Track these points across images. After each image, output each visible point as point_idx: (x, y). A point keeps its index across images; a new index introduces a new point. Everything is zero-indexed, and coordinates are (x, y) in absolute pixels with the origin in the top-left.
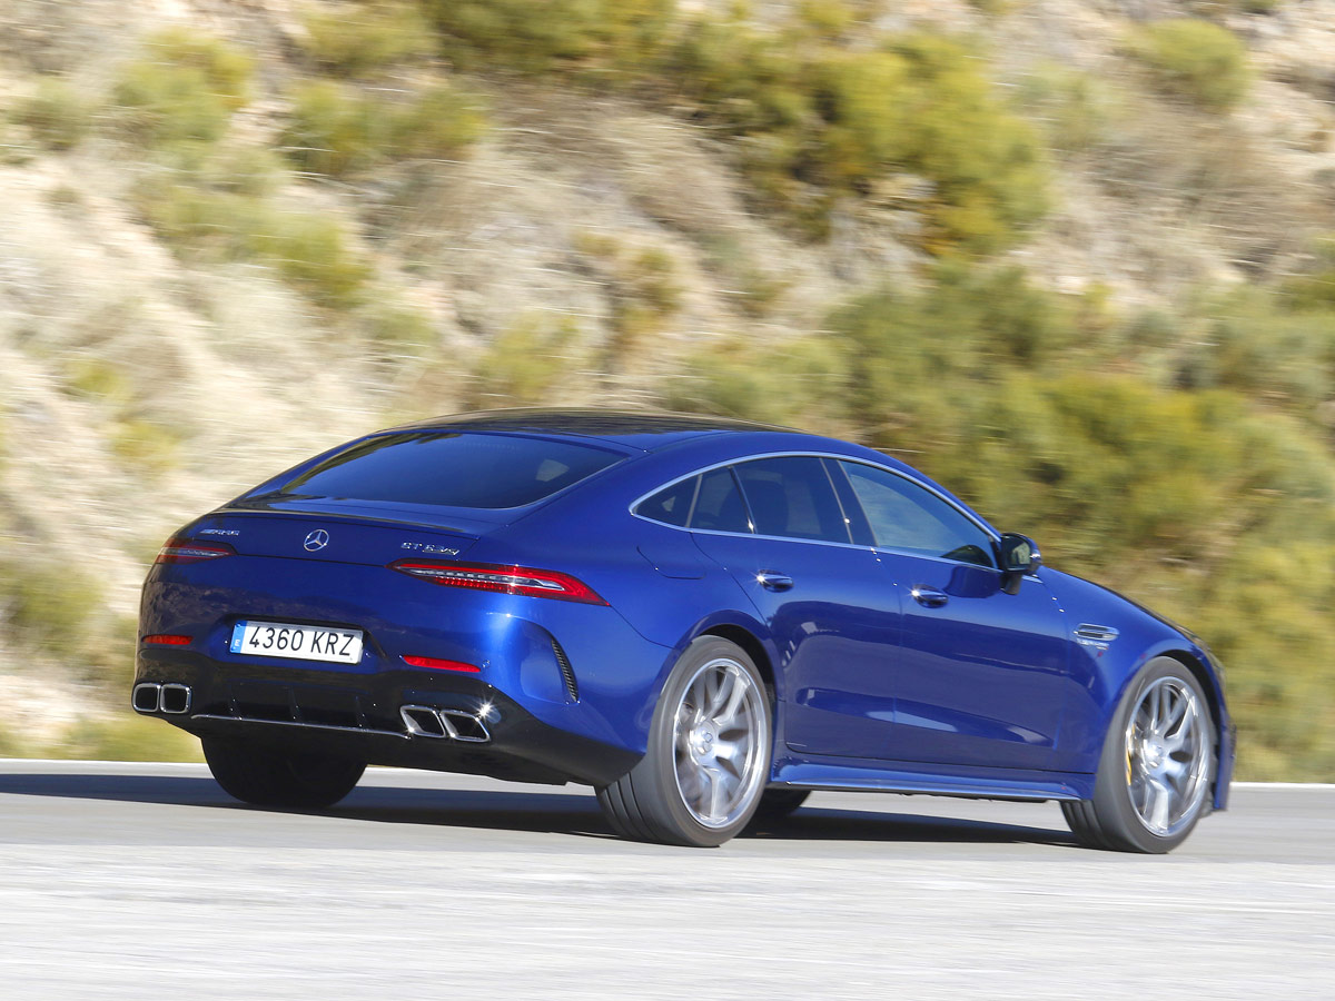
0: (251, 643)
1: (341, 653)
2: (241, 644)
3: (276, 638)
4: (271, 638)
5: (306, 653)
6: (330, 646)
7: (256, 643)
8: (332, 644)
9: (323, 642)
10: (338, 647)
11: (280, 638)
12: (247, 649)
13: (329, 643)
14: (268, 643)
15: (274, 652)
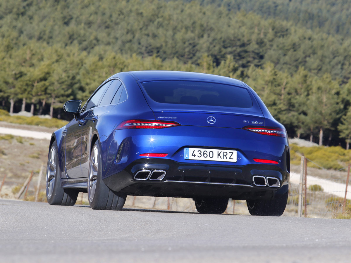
0: (192, 155)
1: (230, 158)
2: (188, 156)
3: (202, 154)
4: (200, 154)
5: (215, 158)
6: (225, 156)
7: (195, 156)
8: (226, 155)
9: (222, 155)
10: (228, 156)
11: (204, 154)
12: (191, 158)
13: (224, 155)
14: (200, 155)
15: (202, 158)
